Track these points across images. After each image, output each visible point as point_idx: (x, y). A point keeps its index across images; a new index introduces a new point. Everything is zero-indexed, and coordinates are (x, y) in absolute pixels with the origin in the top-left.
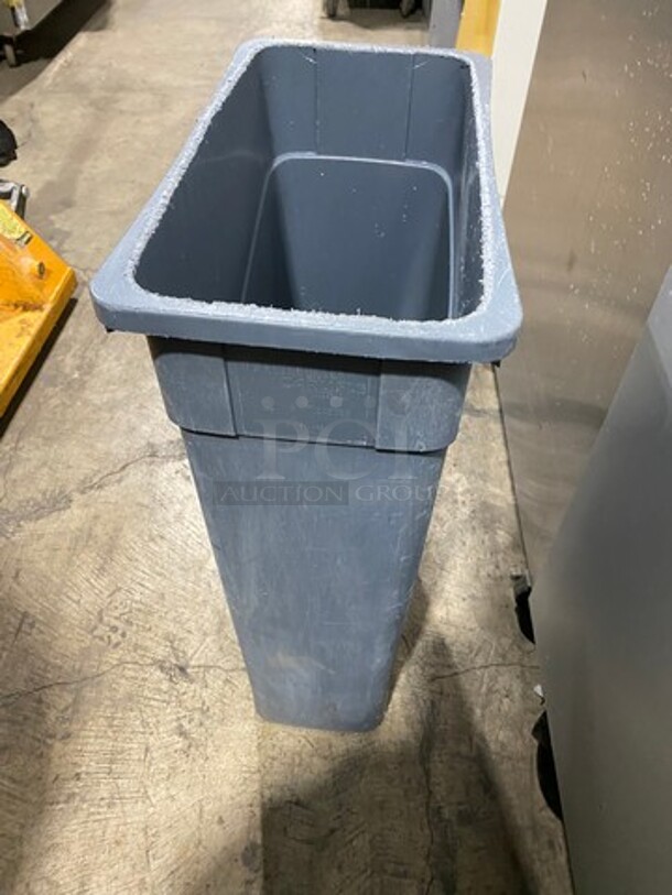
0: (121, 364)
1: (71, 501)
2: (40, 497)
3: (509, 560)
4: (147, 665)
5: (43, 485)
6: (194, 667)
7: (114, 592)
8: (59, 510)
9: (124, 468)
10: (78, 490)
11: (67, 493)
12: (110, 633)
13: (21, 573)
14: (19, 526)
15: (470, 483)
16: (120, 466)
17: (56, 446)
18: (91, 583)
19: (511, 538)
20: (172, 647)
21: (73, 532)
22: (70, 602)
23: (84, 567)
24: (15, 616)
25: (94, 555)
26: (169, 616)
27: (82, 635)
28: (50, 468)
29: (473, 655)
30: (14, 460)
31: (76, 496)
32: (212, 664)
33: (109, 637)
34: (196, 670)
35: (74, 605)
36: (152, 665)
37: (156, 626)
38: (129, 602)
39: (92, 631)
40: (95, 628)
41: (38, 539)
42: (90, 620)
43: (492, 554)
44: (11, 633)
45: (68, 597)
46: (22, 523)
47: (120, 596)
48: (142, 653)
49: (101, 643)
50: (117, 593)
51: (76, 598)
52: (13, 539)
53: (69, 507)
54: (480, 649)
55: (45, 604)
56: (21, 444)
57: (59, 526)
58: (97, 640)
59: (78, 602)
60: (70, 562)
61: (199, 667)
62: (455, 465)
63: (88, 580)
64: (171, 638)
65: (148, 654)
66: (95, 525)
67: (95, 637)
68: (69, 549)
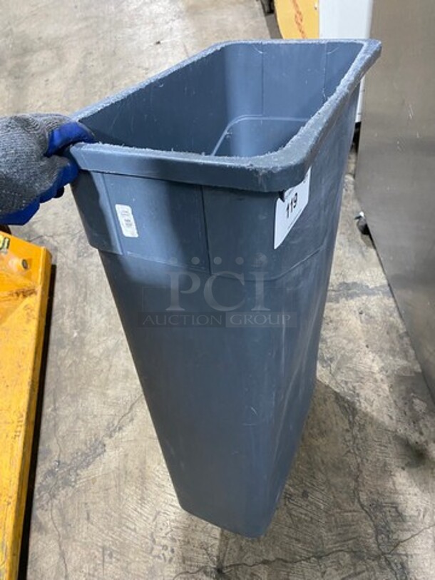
0: (102, 317)
1: (105, 445)
2: (84, 447)
3: (429, 425)
4: (196, 573)
5: (82, 436)
6: (227, 567)
7: (156, 517)
8: (99, 455)
9: (131, 408)
10: (106, 435)
11: (100, 439)
12: (163, 552)
13: (91, 515)
14: (77, 475)
15: (383, 361)
16: (128, 407)
17: (80, 401)
18: (138, 512)
19: (425, 405)
20: (208, 554)
21: (113, 471)
22: (129, 531)
23: (129, 499)
24: (98, 551)
25: (134, 488)
26: (198, 528)
27: (145, 557)
28: (83, 421)
29: (421, 516)
30: (57, 419)
31: (107, 441)
32: (238, 562)
33: (163, 554)
34: (229, 570)
35: (133, 533)
36: (198, 571)
37: (193, 539)
38: (168, 522)
39: (151, 553)
40: (152, 549)
41: (94, 483)
42: (147, 543)
43: (414, 423)
44: (99, 564)
45: (128, 527)
46: (79, 471)
47: (161, 518)
48: (189, 563)
49: (160, 561)
50: (158, 517)
51: (133, 527)
52: (77, 486)
53: (105, 451)
54: (426, 510)
55: (114, 536)
56: (57, 405)
57: (104, 469)
58: (156, 559)
59: (135, 530)
60: (119, 498)
61: (230, 566)
62: (367, 346)
63: (136, 510)
64: (205, 546)
65: (193, 564)
66: (127, 462)
67: (155, 557)
68: (116, 486)
